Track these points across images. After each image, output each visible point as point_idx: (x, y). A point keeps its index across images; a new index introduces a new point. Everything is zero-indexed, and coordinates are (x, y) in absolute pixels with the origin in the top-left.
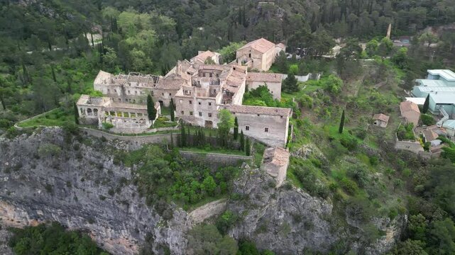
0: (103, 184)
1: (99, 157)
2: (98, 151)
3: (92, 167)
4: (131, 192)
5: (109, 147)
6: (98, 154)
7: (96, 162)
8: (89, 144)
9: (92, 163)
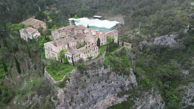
0: (101, 81)
1: (95, 72)
2: (93, 69)
3: (94, 77)
4: (113, 75)
5: (97, 65)
6: (94, 71)
7: (95, 74)
8: (89, 69)
9: (93, 76)
